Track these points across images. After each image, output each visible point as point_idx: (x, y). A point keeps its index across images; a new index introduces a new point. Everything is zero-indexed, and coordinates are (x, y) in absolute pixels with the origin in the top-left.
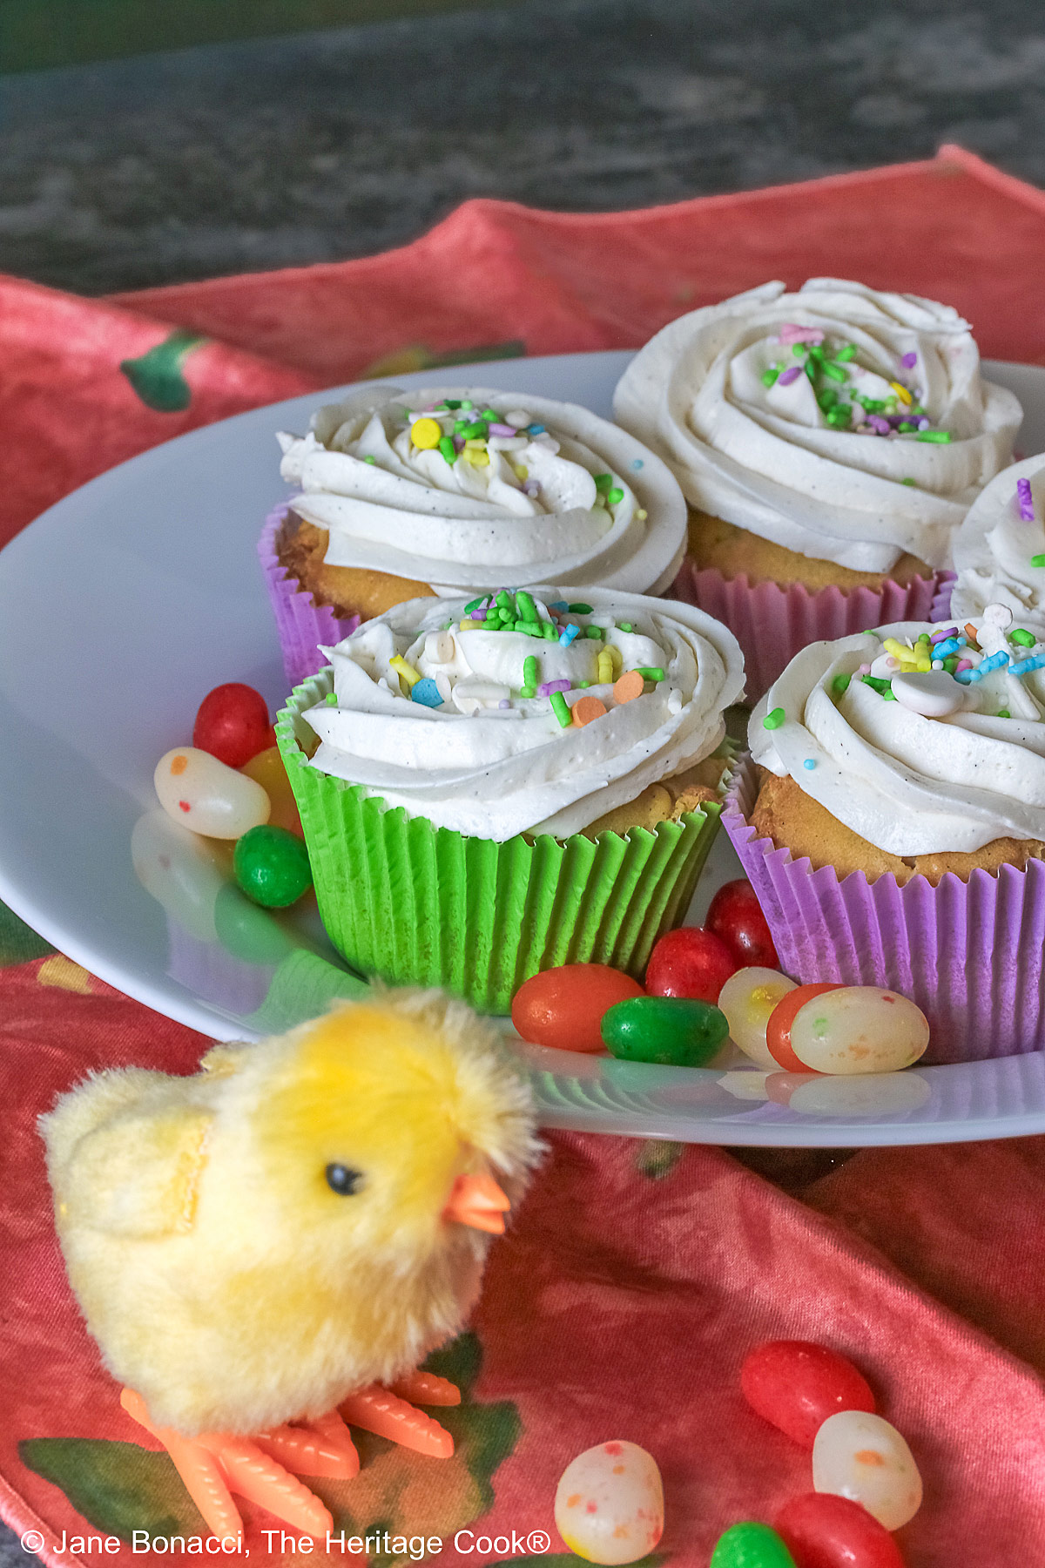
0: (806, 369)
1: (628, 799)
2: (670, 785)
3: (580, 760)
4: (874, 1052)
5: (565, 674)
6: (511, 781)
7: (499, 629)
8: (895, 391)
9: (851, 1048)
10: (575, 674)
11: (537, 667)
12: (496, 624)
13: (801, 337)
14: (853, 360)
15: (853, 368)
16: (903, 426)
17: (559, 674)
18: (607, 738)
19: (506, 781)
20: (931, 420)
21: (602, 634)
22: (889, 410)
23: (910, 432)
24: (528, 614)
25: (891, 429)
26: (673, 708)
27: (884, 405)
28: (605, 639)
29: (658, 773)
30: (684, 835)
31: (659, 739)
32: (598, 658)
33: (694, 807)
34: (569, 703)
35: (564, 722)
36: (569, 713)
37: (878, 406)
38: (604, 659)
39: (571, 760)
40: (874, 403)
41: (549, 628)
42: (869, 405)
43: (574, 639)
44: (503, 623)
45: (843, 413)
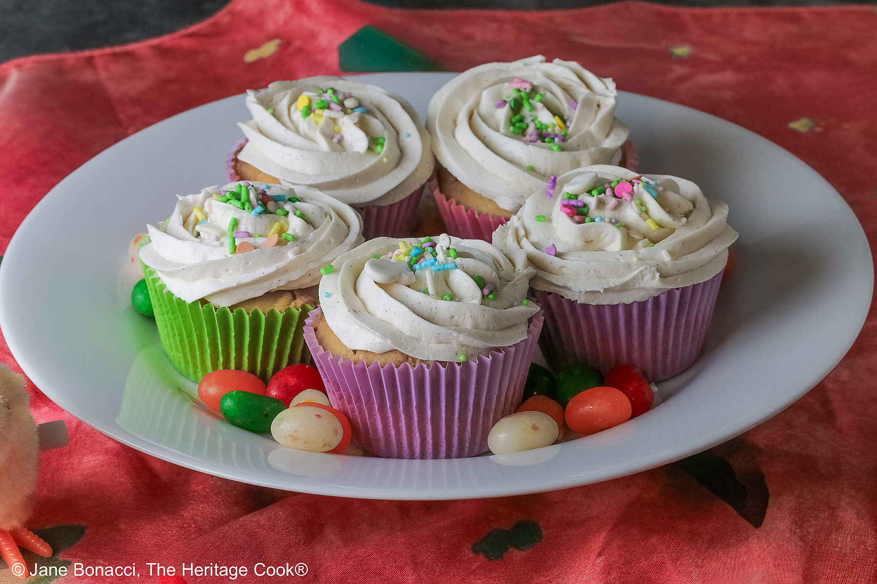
0: (510, 102)
1: (257, 295)
2: (296, 293)
3: (231, 271)
4: (302, 440)
5: (250, 230)
6: (195, 275)
7: (226, 202)
8: (556, 120)
9: (290, 435)
10: (255, 230)
11: (236, 223)
12: (224, 199)
13: (518, 85)
14: (541, 101)
15: (540, 105)
16: (547, 140)
17: (247, 229)
18: (247, 263)
19: (193, 274)
20: (564, 139)
21: (287, 214)
22: (550, 130)
23: (549, 143)
24: (244, 197)
25: (538, 139)
26: (290, 255)
27: (547, 127)
28: (288, 217)
29: (274, 285)
30: (288, 318)
31: (272, 269)
32: (274, 225)
33: (299, 306)
34: (237, 243)
35: (231, 251)
36: (235, 248)
37: (543, 127)
38: (276, 226)
39: (227, 270)
40: (542, 124)
41: (247, 205)
42: (538, 126)
43: (260, 213)
44: (229, 200)
45: (520, 128)
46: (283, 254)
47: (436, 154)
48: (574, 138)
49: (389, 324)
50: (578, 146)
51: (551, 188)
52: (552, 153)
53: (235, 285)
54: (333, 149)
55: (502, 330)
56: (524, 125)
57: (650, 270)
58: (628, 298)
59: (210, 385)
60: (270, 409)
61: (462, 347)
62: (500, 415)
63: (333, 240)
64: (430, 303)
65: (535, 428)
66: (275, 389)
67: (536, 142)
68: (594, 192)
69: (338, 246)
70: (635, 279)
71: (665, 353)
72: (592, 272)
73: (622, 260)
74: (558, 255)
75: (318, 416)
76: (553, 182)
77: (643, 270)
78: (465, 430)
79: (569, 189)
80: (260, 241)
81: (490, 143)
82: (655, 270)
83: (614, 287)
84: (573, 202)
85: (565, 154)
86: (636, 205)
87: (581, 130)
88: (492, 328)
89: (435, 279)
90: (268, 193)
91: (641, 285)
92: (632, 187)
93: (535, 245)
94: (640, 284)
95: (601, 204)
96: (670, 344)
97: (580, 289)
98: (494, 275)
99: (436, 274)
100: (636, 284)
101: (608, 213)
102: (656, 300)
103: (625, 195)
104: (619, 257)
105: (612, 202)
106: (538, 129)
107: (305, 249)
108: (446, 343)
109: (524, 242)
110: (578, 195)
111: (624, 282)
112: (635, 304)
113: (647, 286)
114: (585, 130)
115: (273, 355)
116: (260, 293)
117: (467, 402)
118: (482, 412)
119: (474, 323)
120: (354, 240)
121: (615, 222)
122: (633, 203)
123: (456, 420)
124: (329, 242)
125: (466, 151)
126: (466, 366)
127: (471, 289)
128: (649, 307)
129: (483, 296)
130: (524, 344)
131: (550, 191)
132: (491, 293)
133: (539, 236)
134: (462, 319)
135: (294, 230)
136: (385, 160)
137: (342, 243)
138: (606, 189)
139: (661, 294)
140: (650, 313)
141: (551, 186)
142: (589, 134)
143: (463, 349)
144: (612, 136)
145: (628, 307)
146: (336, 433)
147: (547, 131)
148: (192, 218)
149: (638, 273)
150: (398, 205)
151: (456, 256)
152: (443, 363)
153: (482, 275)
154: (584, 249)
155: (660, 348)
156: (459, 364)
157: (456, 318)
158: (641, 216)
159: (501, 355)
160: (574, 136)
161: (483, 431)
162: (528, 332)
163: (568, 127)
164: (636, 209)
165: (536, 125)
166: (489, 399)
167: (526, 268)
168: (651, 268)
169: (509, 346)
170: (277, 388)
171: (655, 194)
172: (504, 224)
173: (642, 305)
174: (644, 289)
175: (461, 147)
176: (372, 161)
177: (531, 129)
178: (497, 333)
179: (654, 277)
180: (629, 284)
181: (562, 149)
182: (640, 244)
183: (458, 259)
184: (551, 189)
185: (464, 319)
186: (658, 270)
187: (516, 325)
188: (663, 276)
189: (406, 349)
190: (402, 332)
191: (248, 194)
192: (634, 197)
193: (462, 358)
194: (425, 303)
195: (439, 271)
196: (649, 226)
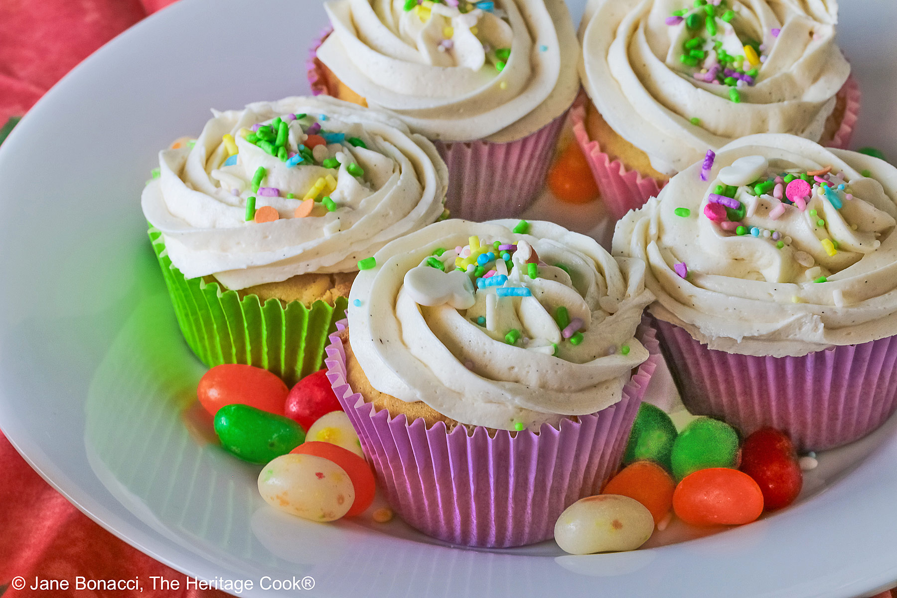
0: (687, 18)
1: (277, 280)
2: (335, 277)
3: (244, 246)
4: (293, 505)
5: (282, 187)
7: (254, 144)
8: (747, 51)
9: (278, 497)
10: (288, 187)
11: (264, 174)
12: (253, 138)
14: (731, 21)
15: (728, 27)
16: (727, 80)
17: (278, 184)
18: (266, 237)
20: (752, 81)
21: (337, 166)
22: (736, 65)
23: (730, 85)
24: (279, 140)
25: (714, 79)
26: (327, 230)
27: (733, 60)
28: (338, 169)
29: (301, 269)
30: (318, 313)
31: (297, 251)
32: (317, 180)
33: (335, 299)
34: (257, 207)
35: (247, 217)
36: (253, 213)
37: (728, 59)
38: (319, 184)
39: (238, 243)
40: (726, 55)
41: (281, 151)
42: (721, 57)
43: (298, 164)
44: (259, 140)
45: (695, 57)
46: (317, 228)
47: (581, 76)
48: (766, 81)
49: (426, 366)
50: (770, 93)
51: (705, 167)
52: (728, 103)
53: (244, 266)
54: (437, 63)
55: (582, 390)
56: (701, 54)
57: (812, 318)
58: (778, 351)
59: (211, 386)
60: (278, 436)
61: (521, 411)
62: (576, 495)
63: (391, 213)
64: (485, 344)
65: (617, 525)
66: (295, 403)
67: (711, 82)
68: (757, 189)
69: (398, 221)
70: (788, 327)
71: (833, 417)
72: (731, 311)
73: (776, 297)
74: (690, 277)
75: (320, 475)
76: (709, 160)
77: (802, 318)
78: (524, 512)
79: (725, 177)
80: (290, 204)
81: (649, 76)
82: (819, 319)
83: (758, 337)
84: (725, 201)
85: (745, 108)
86: (811, 216)
87: (780, 69)
88: (566, 387)
89: (499, 308)
90: (326, 126)
91: (798, 336)
92: (809, 188)
93: (665, 252)
94: (795, 335)
95: (763, 208)
96: (841, 408)
97: (711, 333)
98: (584, 307)
99: (500, 301)
100: (791, 334)
101: (770, 223)
102: (820, 357)
103: (798, 201)
104: (773, 292)
105: (778, 207)
106: (719, 61)
107: (350, 223)
108: (499, 403)
109: (652, 248)
110: (738, 187)
111: (773, 330)
112: (788, 358)
113: (806, 339)
114: (784, 70)
115: (301, 355)
116: (283, 278)
117: (526, 480)
118: (548, 492)
119: (540, 380)
120: (422, 214)
121: (778, 239)
122: (806, 212)
123: (510, 501)
124: (385, 216)
125: (617, 81)
126: (524, 435)
127: (545, 328)
128: (810, 364)
129: (563, 339)
130: (613, 410)
131: (704, 172)
132: (574, 335)
133: (675, 239)
134: (524, 373)
135: (342, 193)
136: (503, 86)
137: (405, 216)
138: (776, 184)
139: (826, 349)
140: (809, 370)
141: (706, 165)
142: (789, 78)
143: (521, 414)
144: (821, 82)
145: (780, 363)
146: (341, 501)
147: (732, 65)
148: (220, 150)
149: (794, 321)
150: (520, 143)
151: (534, 275)
152: (492, 432)
153: (567, 306)
154: (728, 272)
155: (825, 412)
156: (513, 434)
157: (516, 370)
158: (815, 234)
159: (577, 426)
160: (766, 78)
161: (551, 513)
162: (625, 390)
163: (761, 63)
164: (809, 221)
165: (718, 54)
166: (559, 476)
167: (639, 295)
168: (813, 316)
169: (592, 414)
170: (297, 403)
171: (839, 205)
172: (637, 209)
173: (800, 362)
174: (802, 341)
175: (612, 76)
176: (488, 82)
177: (710, 62)
178: (573, 395)
179: (816, 328)
180: (780, 334)
181: (743, 98)
182: (808, 273)
183: (537, 279)
184: (706, 169)
185: (528, 372)
186: (823, 319)
187: (606, 381)
188: (831, 328)
189: (441, 405)
190: (439, 381)
191: (287, 134)
192: (809, 204)
193: (517, 427)
194: (478, 343)
195: (506, 296)
196: (826, 249)
